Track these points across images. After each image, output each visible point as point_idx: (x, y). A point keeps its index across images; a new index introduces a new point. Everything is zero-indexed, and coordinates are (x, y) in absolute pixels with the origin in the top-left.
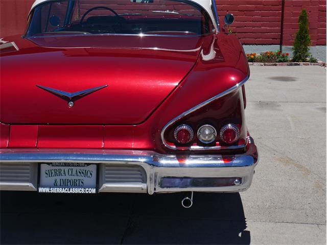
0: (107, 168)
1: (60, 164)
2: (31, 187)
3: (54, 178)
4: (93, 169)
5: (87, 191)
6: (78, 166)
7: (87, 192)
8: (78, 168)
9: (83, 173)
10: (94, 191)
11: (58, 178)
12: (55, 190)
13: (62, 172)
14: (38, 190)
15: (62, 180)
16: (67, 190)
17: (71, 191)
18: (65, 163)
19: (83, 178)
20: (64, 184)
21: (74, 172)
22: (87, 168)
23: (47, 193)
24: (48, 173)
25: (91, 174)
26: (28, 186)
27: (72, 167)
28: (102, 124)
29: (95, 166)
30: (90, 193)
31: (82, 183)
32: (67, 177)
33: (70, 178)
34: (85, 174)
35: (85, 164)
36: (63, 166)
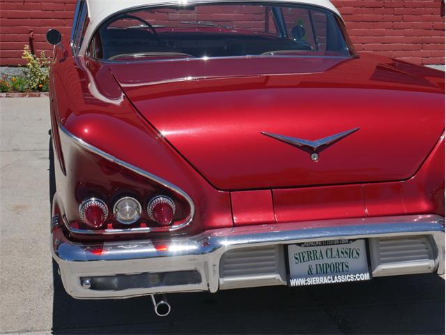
0: (381, 243)
1: (315, 244)
2: (279, 280)
3: (308, 264)
4: (360, 246)
5: (358, 277)
6: (339, 243)
7: (358, 280)
8: (340, 247)
9: (346, 253)
10: (366, 277)
11: (313, 263)
12: (313, 281)
13: (318, 254)
14: (289, 283)
15: (318, 266)
16: (330, 280)
17: (336, 280)
18: (322, 242)
19: (348, 260)
20: (323, 271)
21: (335, 253)
22: (352, 245)
23: (303, 286)
24: (298, 257)
25: (358, 254)
26: (274, 278)
27: (331, 246)
28: (358, 183)
29: (363, 241)
30: (362, 279)
31: (347, 266)
32: (326, 261)
33: (330, 261)
34: (350, 254)
35: (349, 240)
36: (319, 245)
